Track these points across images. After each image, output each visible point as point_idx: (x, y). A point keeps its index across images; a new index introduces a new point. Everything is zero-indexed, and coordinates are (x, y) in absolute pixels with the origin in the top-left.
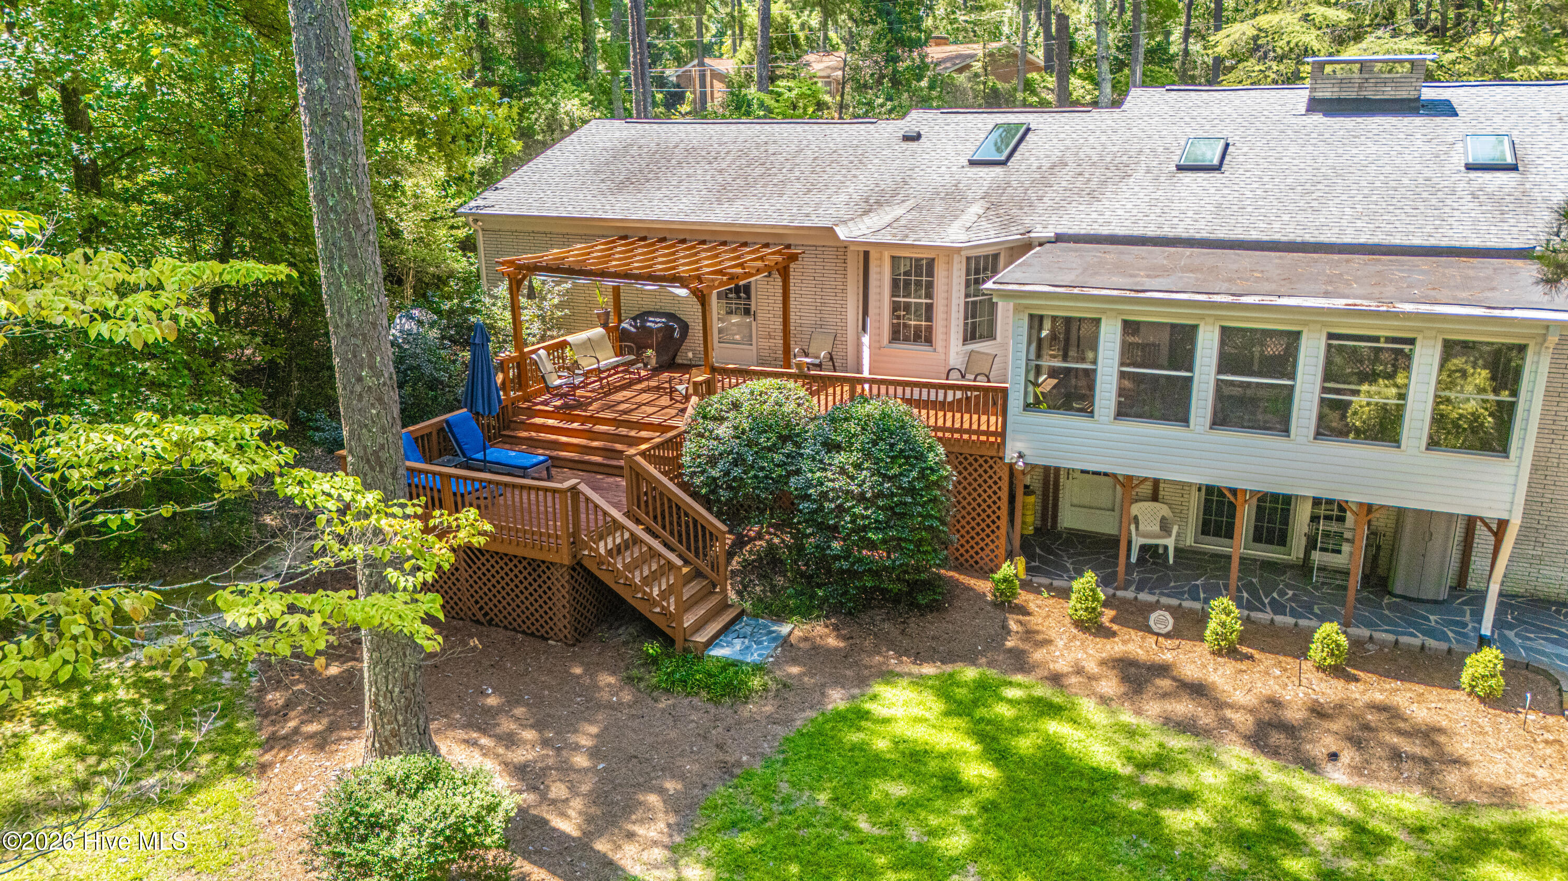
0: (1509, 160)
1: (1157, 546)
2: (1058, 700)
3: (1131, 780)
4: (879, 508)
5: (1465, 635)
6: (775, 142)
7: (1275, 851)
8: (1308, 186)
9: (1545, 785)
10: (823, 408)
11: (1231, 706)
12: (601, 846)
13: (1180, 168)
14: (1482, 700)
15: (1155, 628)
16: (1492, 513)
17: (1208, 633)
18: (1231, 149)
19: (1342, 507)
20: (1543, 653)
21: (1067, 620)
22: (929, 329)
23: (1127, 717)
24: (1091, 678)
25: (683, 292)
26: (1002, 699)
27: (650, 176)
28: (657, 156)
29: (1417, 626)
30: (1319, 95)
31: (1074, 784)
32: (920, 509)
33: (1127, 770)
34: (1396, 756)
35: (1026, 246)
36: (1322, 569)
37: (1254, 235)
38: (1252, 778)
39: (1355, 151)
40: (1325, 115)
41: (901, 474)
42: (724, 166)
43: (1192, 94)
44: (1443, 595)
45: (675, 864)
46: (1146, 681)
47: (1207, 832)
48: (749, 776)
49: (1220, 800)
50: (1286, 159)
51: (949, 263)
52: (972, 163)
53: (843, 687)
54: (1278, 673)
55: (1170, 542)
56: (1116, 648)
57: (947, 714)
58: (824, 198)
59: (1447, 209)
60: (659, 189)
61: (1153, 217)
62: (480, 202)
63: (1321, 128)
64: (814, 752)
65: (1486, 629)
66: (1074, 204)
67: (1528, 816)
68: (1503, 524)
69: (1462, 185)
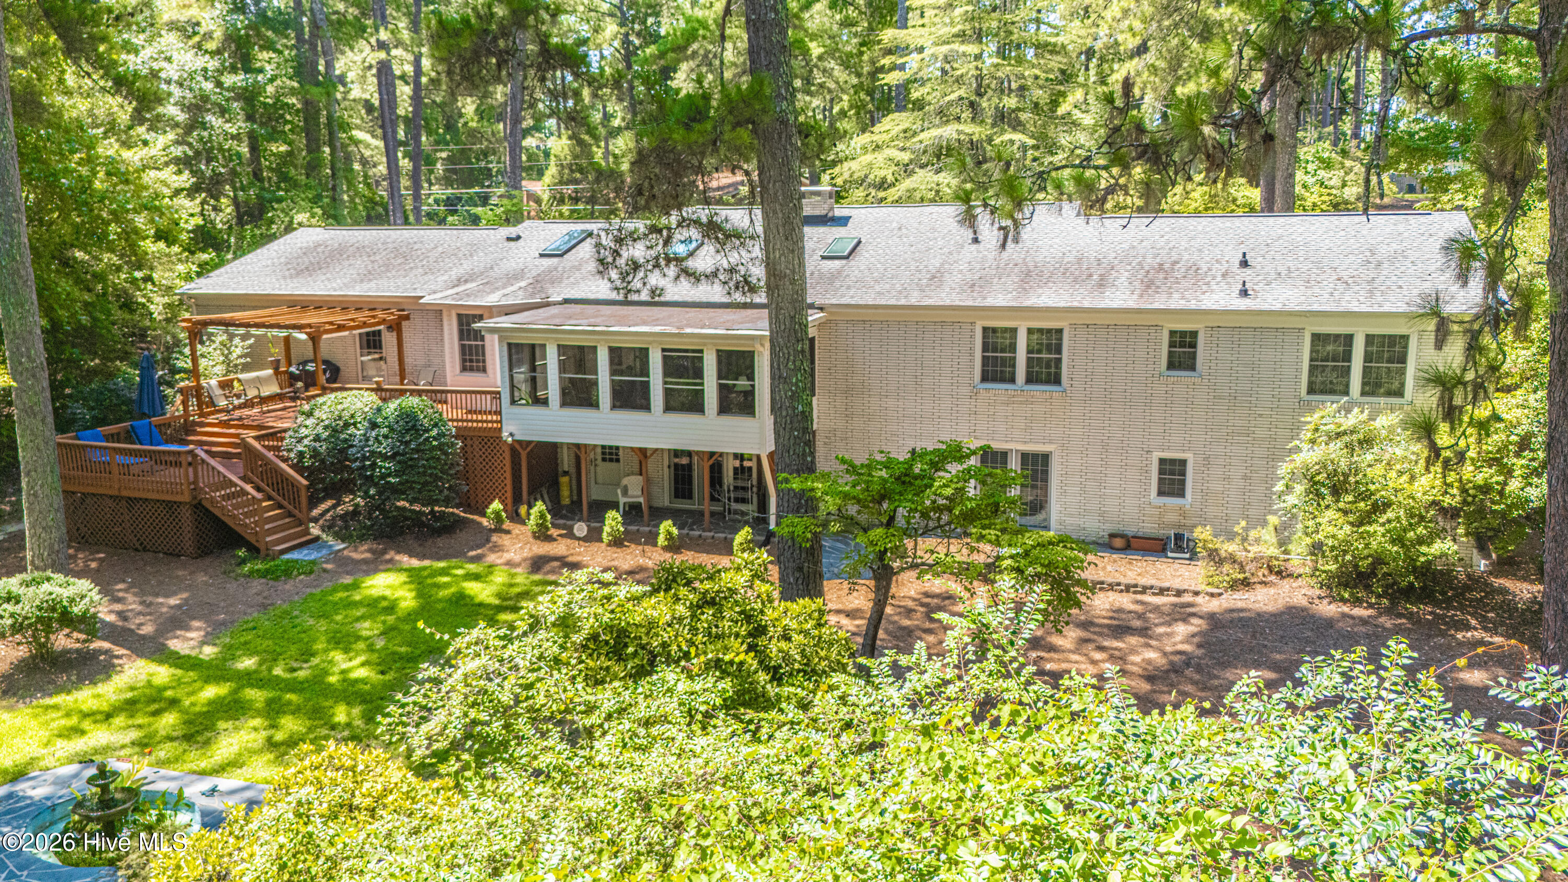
0: (846, 253)
15: (577, 536)
16: (752, 450)
17: (604, 533)
21: (530, 535)
22: (484, 362)
27: (324, 265)
42: (378, 258)
52: (542, 256)
56: (552, 546)
60: (325, 274)
62: (193, 285)
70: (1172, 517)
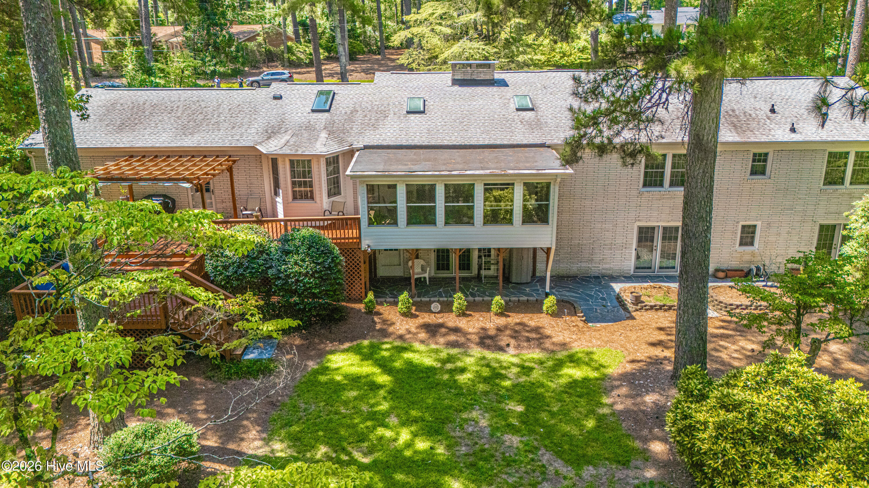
0: (531, 106)
1: (420, 278)
2: (405, 345)
3: (441, 368)
4: (315, 278)
5: (539, 294)
6: (203, 101)
7: (497, 381)
8: (461, 120)
9: (576, 341)
10: (275, 235)
11: (470, 333)
12: (232, 446)
13: (408, 112)
14: (551, 315)
15: (434, 310)
16: (545, 245)
17: (454, 309)
18: (426, 103)
19: (489, 250)
20: (566, 296)
21: (398, 314)
22: (312, 192)
23: (433, 346)
24: (415, 334)
25: (187, 185)
26: (382, 350)
27: (136, 121)
28: (135, 110)
29: (522, 293)
30: (456, 77)
31: (421, 375)
32: (334, 276)
33: (439, 365)
34: (528, 340)
35: (351, 153)
36: (485, 277)
37: (446, 143)
38: (484, 358)
39: (475, 103)
40: (460, 86)
41: (324, 261)
42: (179, 114)
43: (403, 75)
44: (529, 280)
45: (267, 444)
46: (436, 332)
47: (473, 381)
48: (284, 405)
49: (474, 368)
50: (449, 107)
51: (318, 161)
52: (313, 111)
53: (312, 360)
54: (482, 319)
55: (427, 275)
56: (420, 321)
57: (362, 360)
58: (243, 131)
59: (513, 128)
60: (145, 129)
61: (403, 136)
62: (30, 141)
63: (459, 93)
64: (310, 389)
65: (548, 290)
66: (367, 131)
67: (574, 351)
68: (549, 249)
69: (516, 117)
70: (747, 258)
